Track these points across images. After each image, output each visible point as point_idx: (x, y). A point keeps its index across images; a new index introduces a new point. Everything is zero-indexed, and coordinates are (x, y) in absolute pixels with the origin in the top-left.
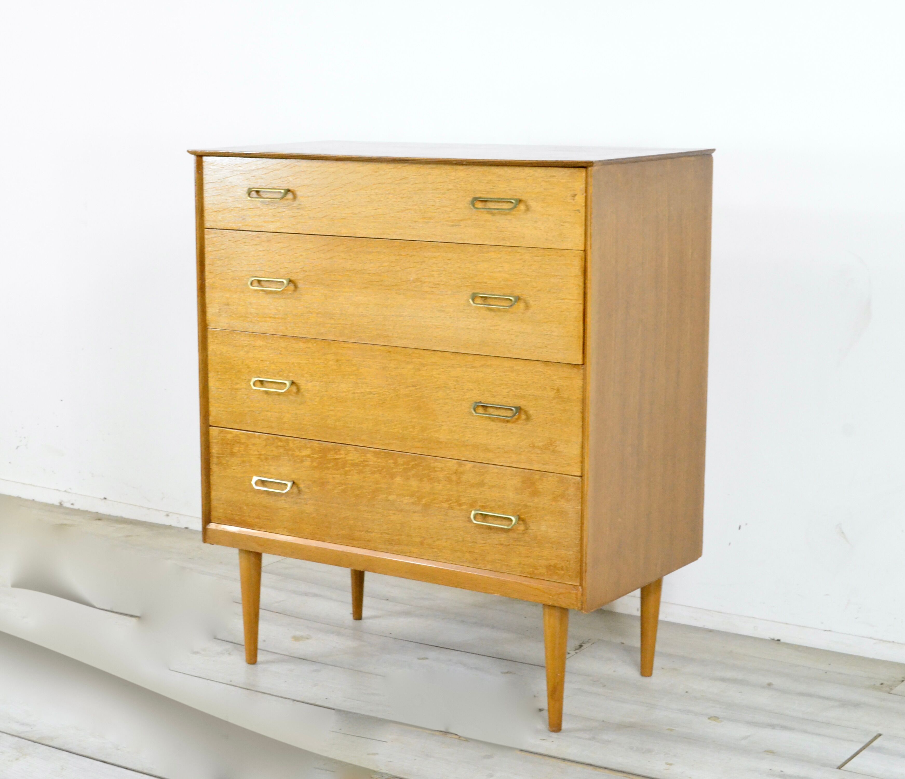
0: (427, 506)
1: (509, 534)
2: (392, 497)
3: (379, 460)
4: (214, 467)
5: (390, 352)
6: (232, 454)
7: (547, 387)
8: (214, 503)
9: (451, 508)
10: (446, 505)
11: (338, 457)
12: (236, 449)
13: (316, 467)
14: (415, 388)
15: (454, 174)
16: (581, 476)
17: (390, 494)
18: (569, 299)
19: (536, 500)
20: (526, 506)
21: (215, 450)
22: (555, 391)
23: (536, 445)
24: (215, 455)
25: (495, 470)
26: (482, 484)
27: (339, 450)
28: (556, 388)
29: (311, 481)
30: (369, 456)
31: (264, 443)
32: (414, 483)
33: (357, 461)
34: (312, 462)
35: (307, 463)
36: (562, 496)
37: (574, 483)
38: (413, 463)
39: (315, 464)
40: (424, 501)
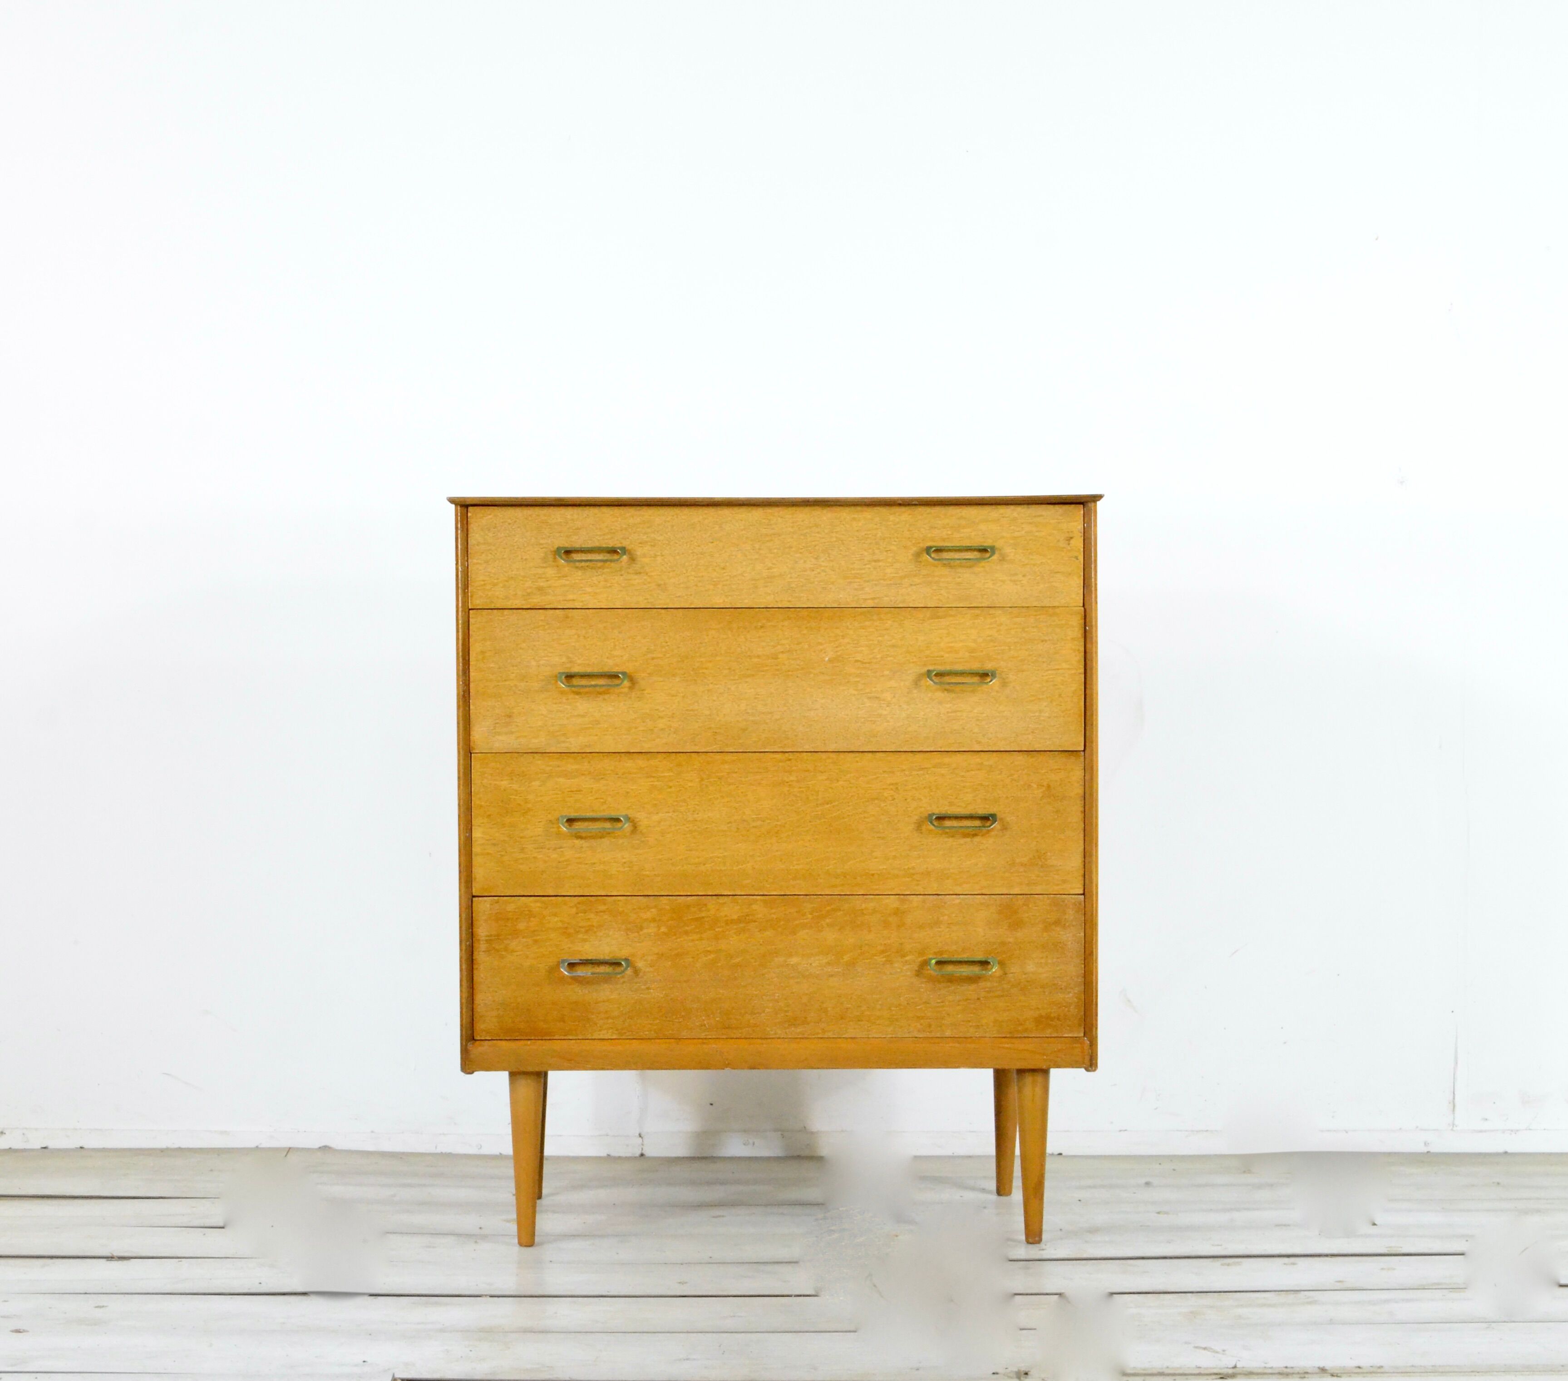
0: (852, 964)
1: (980, 984)
2: (794, 960)
3: (773, 911)
4: (481, 956)
5: (790, 760)
6: (515, 934)
7: (1032, 784)
8: (480, 1008)
9: (890, 962)
10: (880, 959)
11: (703, 914)
12: (521, 926)
13: (665, 933)
14: (829, 805)
15: (892, 518)
16: (1084, 894)
17: (790, 955)
18: (1064, 669)
19: (1019, 934)
20: (1003, 944)
21: (482, 931)
22: (1044, 789)
23: (1018, 861)
24: (483, 938)
25: (957, 901)
26: (937, 923)
27: (706, 905)
28: (1045, 784)
29: (657, 954)
30: (754, 907)
31: (574, 910)
32: (830, 936)
33: (735, 917)
34: (659, 927)
35: (651, 929)
36: (1057, 922)
37: (1075, 904)
38: (828, 908)
39: (663, 929)
40: (846, 958)
